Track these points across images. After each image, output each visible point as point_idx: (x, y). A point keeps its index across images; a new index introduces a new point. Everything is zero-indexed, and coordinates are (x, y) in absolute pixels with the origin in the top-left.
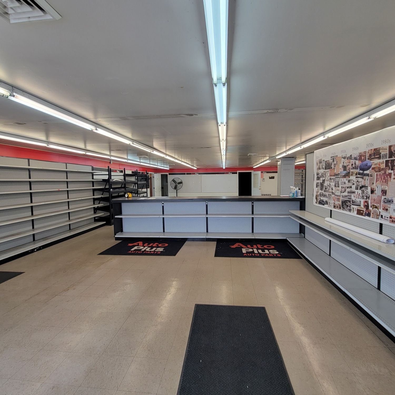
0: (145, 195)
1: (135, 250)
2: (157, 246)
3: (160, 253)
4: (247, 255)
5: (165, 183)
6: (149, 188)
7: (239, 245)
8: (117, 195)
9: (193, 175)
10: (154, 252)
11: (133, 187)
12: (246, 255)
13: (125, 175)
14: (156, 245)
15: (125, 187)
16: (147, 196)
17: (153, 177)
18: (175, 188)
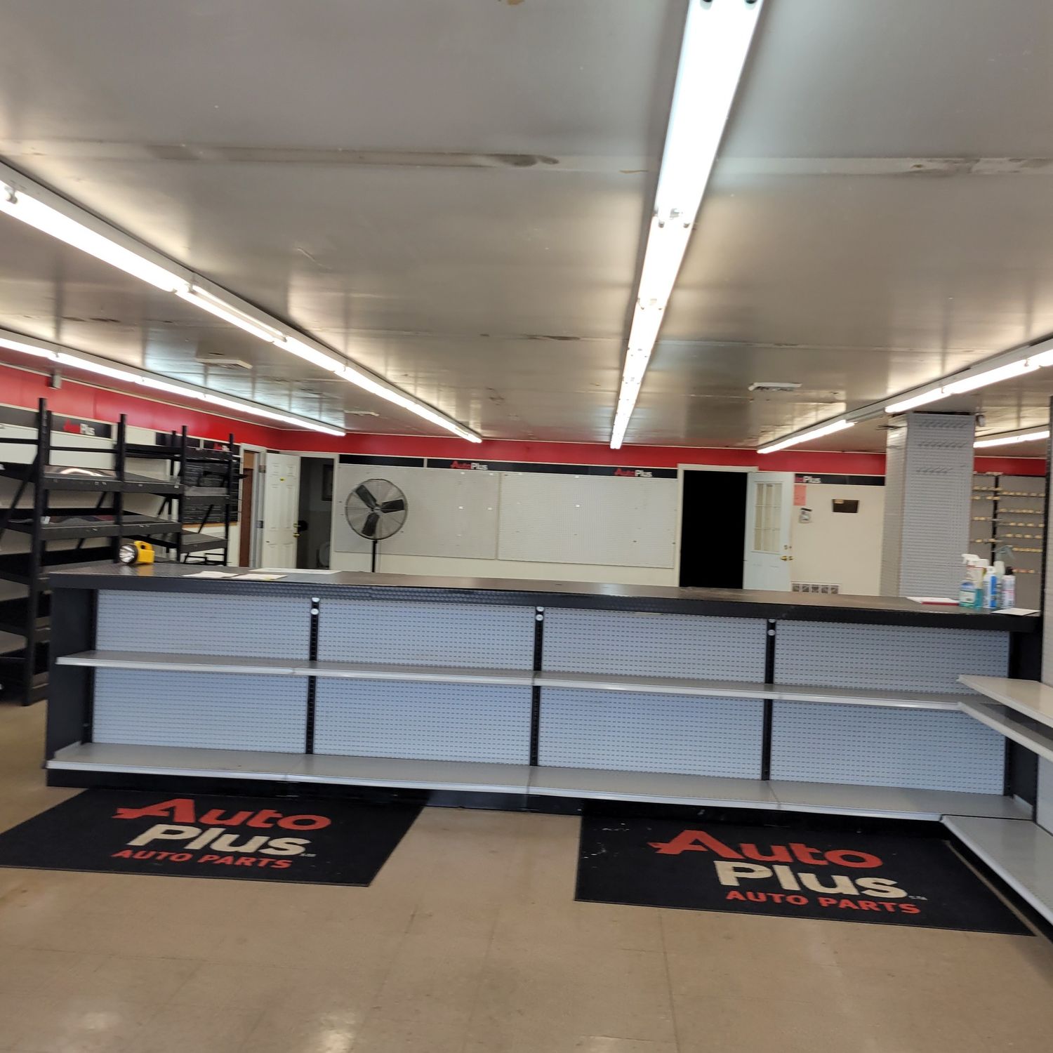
0: (215, 555)
1: (156, 844)
2: (269, 825)
3: (286, 865)
4: (745, 896)
5: (316, 504)
6: (235, 520)
7: (696, 842)
8: (71, 546)
9: (463, 472)
10: (253, 860)
11: (160, 513)
12: (741, 897)
13: (123, 451)
14: (268, 821)
15: (115, 511)
16: (224, 563)
17: (260, 471)
18: (370, 529)
